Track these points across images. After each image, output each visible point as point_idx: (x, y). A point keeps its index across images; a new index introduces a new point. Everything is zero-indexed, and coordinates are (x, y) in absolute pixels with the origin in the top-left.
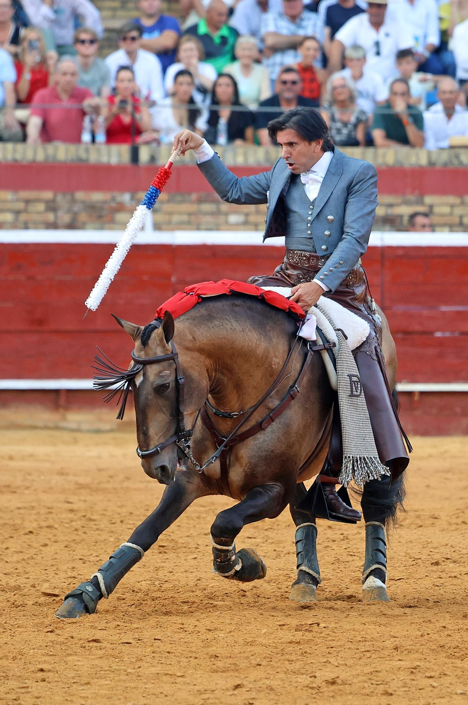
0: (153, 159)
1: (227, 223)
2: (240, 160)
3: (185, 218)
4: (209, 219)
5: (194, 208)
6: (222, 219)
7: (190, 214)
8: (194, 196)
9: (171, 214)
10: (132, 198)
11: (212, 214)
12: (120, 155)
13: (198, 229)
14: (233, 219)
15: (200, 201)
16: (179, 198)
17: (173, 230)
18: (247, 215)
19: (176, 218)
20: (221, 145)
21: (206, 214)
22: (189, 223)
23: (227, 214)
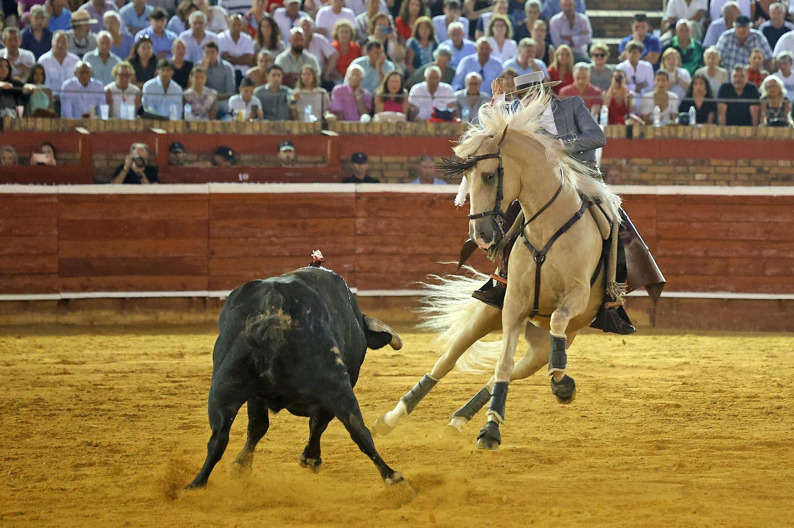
0: (642, 135)
1: (694, 179)
2: (703, 135)
3: (665, 176)
4: (682, 177)
5: (671, 169)
6: (691, 177)
7: (668, 174)
8: (671, 161)
9: (655, 173)
10: (627, 163)
11: (684, 173)
12: (619, 132)
13: (674, 184)
14: (698, 177)
15: (675, 165)
16: (660, 162)
17: (656, 184)
18: (708, 174)
19: (658, 176)
20: (692, 126)
21: (679, 173)
22: (667, 180)
23: (694, 174)
